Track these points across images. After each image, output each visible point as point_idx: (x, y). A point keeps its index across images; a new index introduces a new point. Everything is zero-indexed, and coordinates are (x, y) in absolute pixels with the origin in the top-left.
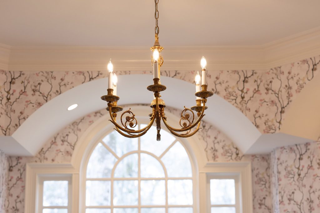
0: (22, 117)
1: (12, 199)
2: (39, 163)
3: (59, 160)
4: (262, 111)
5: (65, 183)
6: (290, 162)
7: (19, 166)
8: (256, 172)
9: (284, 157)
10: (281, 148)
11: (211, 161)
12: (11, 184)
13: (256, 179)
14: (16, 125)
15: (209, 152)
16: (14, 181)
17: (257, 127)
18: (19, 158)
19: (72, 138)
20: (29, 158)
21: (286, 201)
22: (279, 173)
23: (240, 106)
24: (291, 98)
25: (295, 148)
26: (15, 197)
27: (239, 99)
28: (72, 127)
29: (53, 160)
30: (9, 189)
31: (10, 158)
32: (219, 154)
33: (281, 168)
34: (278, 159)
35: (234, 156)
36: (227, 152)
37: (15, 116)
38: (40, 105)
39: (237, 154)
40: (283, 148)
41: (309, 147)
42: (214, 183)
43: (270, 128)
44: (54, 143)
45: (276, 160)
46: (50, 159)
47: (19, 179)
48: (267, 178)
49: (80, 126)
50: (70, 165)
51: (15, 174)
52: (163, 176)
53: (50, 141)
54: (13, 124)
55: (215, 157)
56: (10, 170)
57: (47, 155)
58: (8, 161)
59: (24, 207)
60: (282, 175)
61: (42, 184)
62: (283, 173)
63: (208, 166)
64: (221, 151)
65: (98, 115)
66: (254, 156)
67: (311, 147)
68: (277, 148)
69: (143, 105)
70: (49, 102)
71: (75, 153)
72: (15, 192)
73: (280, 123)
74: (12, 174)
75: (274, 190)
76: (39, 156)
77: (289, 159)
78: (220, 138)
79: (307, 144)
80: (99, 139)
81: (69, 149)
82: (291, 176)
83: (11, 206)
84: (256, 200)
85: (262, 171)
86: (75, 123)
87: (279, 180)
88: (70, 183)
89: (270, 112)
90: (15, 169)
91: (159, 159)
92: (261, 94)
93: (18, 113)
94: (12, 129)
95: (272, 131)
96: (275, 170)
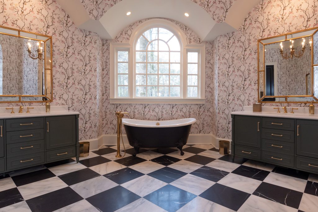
0: (104, 11)
1: (105, 58)
2: (115, 43)
3: (124, 42)
4: (217, 12)
5: (127, 52)
6: (225, 41)
7: (107, 43)
8: (207, 49)
9: (222, 39)
10: (220, 36)
11: (189, 44)
12: (104, 51)
13: (207, 52)
14: (101, 15)
15: (188, 40)
16: (105, 50)
17: (214, 19)
18: (107, 40)
19: (129, 32)
20: (111, 40)
21: (221, 58)
22: (219, 47)
23: (206, 9)
24: (232, 4)
25: (227, 35)
26: (105, 57)
27: (206, 6)
28: (129, 27)
29: (121, 42)
30: (103, 54)
31: (102, 40)
32: (192, 41)
33: (220, 45)
34: (219, 41)
35: (198, 42)
36: (195, 40)
37: (100, 11)
38: (112, 5)
39: (200, 41)
40: (221, 36)
41: (234, 34)
42: (189, 54)
43: (220, 20)
44: (121, 34)
45: (218, 41)
46: (120, 41)
47: (107, 49)
48: (212, 52)
49: (133, 27)
50: (129, 44)
51: (105, 47)
52: (168, 50)
53: (120, 33)
54: (100, 14)
55: (190, 42)
56: (103, 45)
57: (119, 39)
58: (102, 41)
59: (110, 61)
60: (220, 48)
61: (117, 52)
62: (221, 46)
63: (187, 46)
64: (193, 40)
65: (141, 22)
66: (207, 42)
67: (235, 34)
68: (219, 36)
69: (160, 18)
70: (116, 4)
71: (130, 39)
72: (106, 55)
73: (225, 17)
74: (104, 47)
75: (215, 56)
76: (115, 40)
77: (224, 40)
78: (192, 34)
79: (233, 33)
80: (141, 33)
81: (128, 37)
82: (224, 47)
83: (104, 61)
84: (206, 61)
85: (210, 48)
86: (130, 26)
87: (219, 50)
88: (129, 52)
89: (220, 13)
90: (105, 45)
91: (166, 43)
92: (216, 4)
93: (101, 9)
94: (99, 17)
95: (221, 22)
96: (217, 46)
